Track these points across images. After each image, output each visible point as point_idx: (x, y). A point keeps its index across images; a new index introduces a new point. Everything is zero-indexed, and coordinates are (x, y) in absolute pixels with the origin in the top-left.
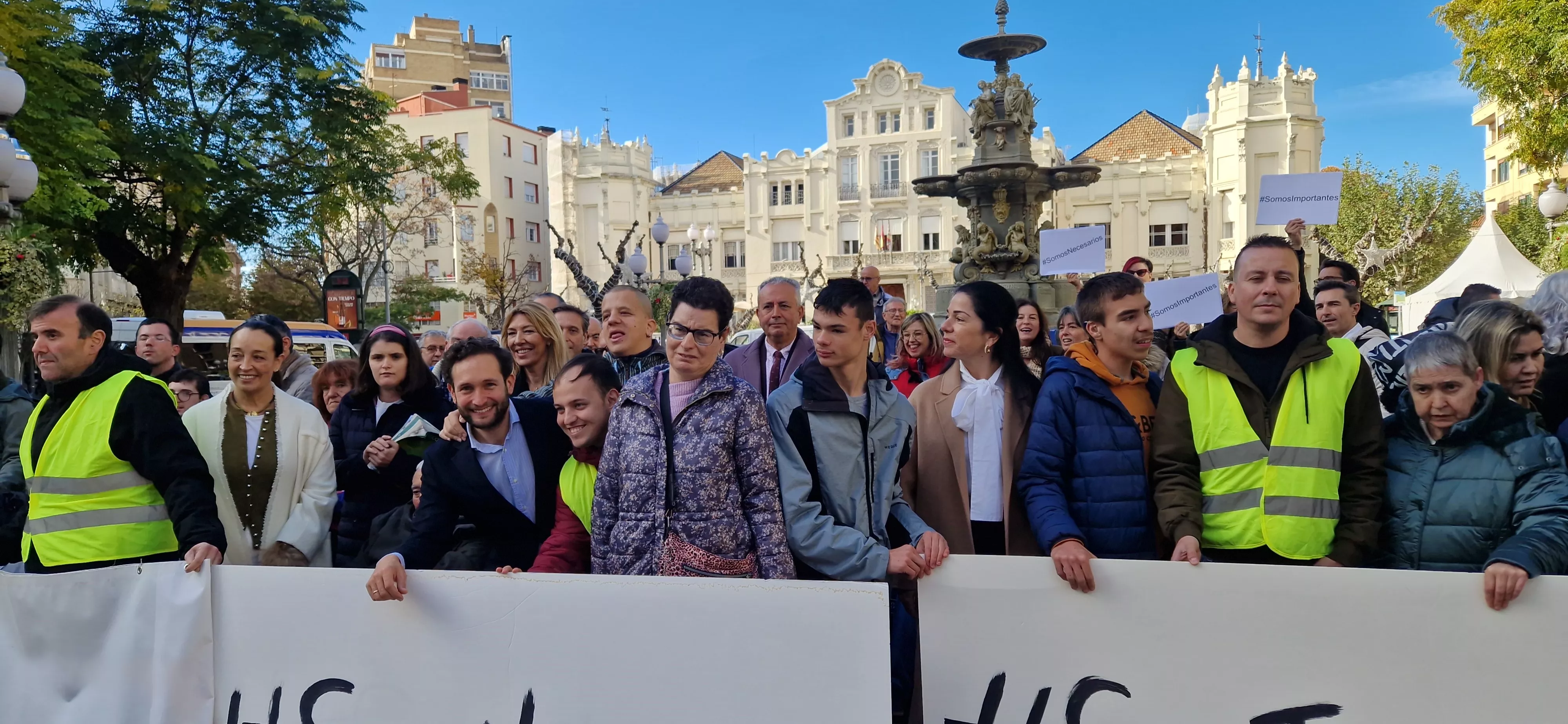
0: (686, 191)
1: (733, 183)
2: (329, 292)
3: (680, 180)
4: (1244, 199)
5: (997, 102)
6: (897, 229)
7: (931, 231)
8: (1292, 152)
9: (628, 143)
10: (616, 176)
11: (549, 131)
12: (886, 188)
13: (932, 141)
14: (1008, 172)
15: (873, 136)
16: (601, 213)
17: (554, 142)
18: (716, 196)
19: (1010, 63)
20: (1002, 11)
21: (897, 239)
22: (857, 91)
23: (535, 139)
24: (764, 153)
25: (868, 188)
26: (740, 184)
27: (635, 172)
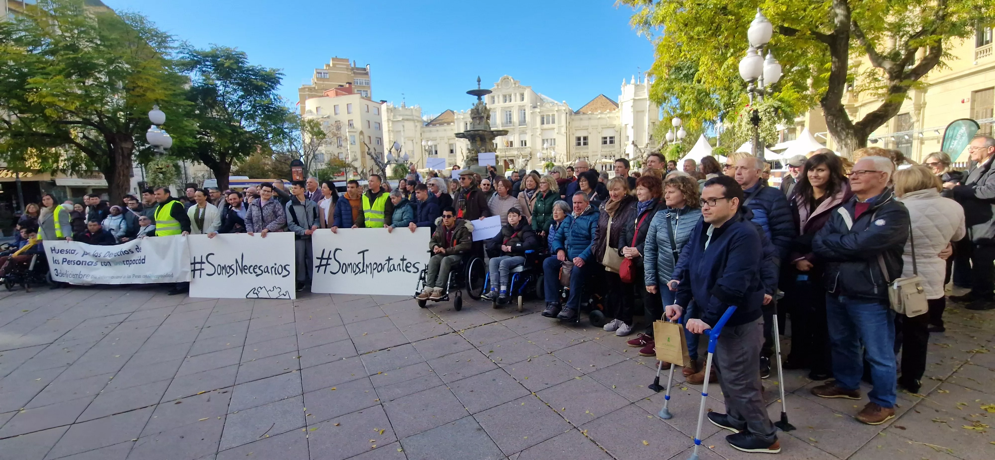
0: (434, 125)
1: (452, 122)
2: (293, 167)
3: (432, 121)
4: (632, 127)
5: (478, 110)
6: (511, 139)
7: (523, 139)
8: (649, 110)
9: (412, 107)
10: (407, 120)
11: (383, 102)
12: (507, 123)
13: (523, 106)
14: (476, 132)
15: (502, 104)
16: (402, 134)
17: (384, 107)
18: (446, 127)
19: (482, 97)
20: (479, 81)
21: (511, 143)
22: (496, 87)
23: (378, 105)
24: (462, 111)
25: (500, 123)
26: (454, 122)
27: (415, 118)
